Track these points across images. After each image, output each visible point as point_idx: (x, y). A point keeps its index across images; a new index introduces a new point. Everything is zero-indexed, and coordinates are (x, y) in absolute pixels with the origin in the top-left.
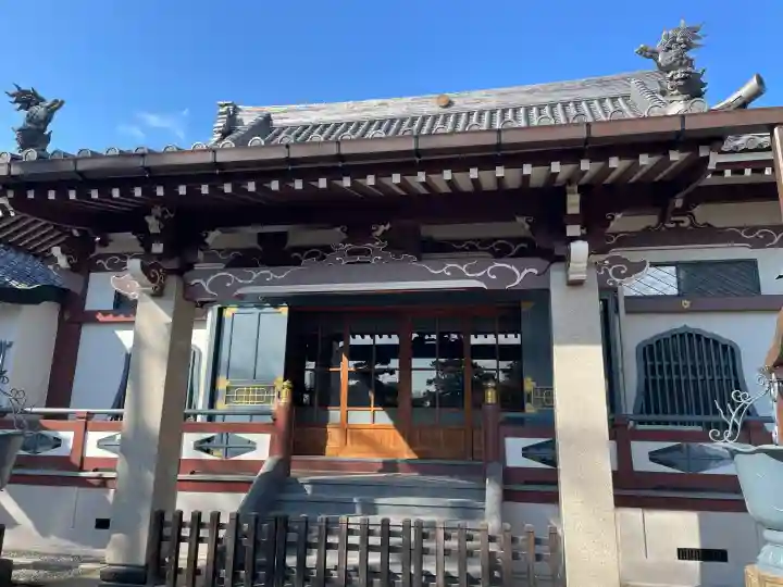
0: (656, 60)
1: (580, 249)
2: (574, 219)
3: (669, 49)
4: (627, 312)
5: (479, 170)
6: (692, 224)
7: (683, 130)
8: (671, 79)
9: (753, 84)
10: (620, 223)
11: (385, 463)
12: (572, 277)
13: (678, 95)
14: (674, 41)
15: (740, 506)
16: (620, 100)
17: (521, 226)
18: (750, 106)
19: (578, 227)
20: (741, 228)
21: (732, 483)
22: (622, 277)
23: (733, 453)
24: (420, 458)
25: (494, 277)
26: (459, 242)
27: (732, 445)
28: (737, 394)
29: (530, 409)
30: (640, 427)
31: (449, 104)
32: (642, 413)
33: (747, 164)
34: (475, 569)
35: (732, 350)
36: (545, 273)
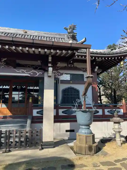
0: (67, 31)
1: (50, 69)
2: (50, 63)
3: (70, 29)
4: (61, 83)
5: (28, 48)
6: (73, 66)
7: (71, 46)
8: (70, 35)
9: (84, 39)
10: (59, 64)
11: (3, 117)
12: (49, 75)
13: (71, 39)
14: (71, 28)
15: (76, 121)
16: (63, 39)
17: (39, 63)
18: (84, 44)
19: (51, 64)
20: (82, 68)
21: (75, 117)
22: (59, 76)
23: (76, 111)
24: (13, 115)
25: (32, 74)
26: (26, 65)
27: (76, 110)
28: (77, 100)
29: (39, 103)
30: (61, 106)
31: (26, 32)
32: (62, 103)
33: (83, 56)
34: (22, 139)
35: (78, 91)
36: (43, 74)
